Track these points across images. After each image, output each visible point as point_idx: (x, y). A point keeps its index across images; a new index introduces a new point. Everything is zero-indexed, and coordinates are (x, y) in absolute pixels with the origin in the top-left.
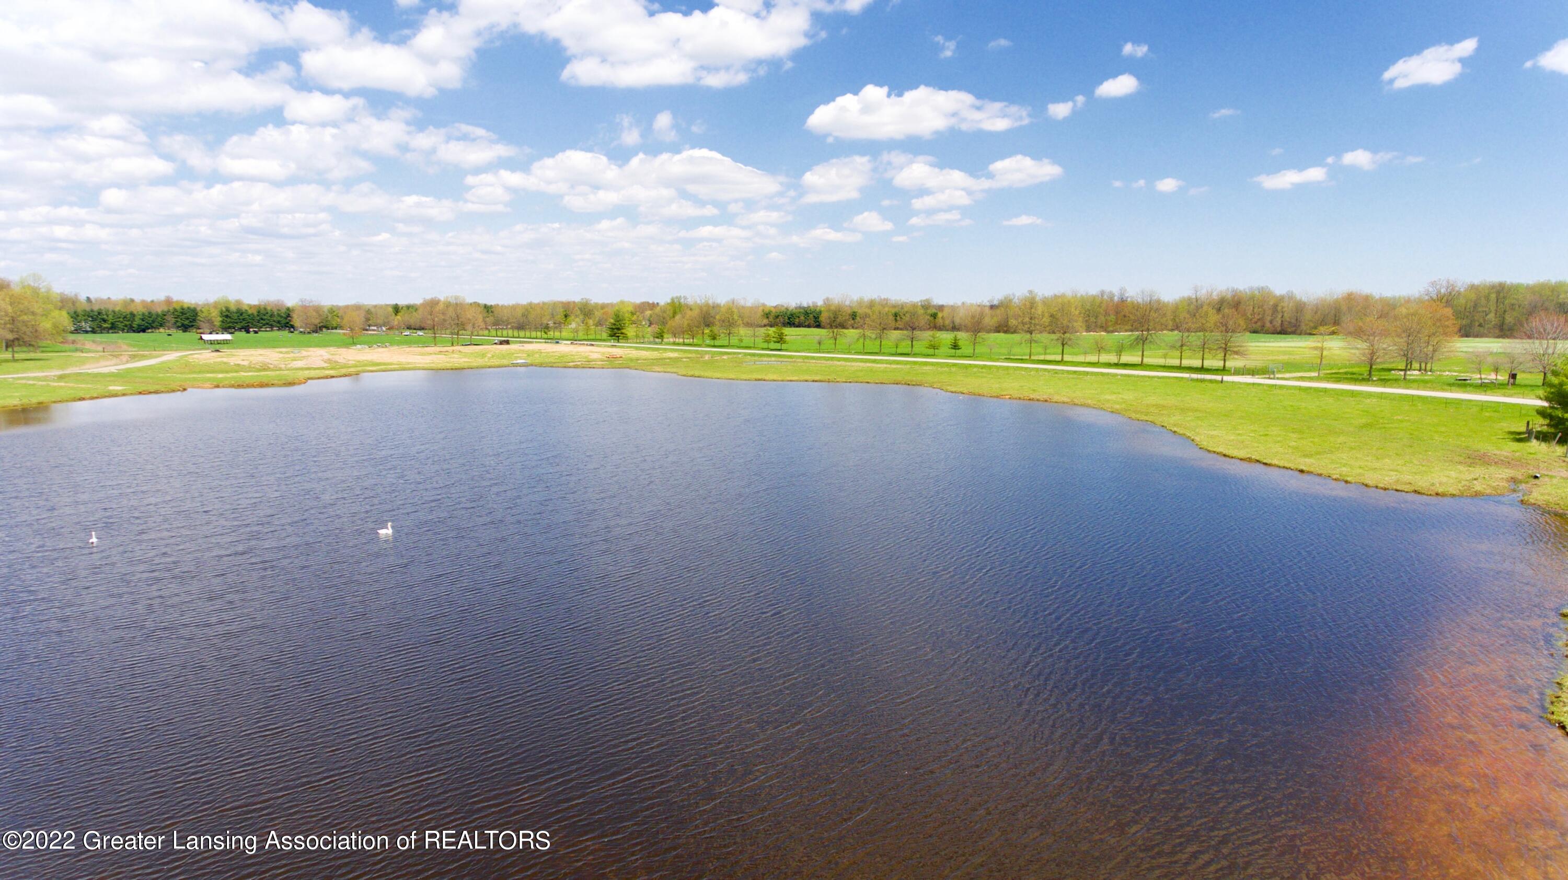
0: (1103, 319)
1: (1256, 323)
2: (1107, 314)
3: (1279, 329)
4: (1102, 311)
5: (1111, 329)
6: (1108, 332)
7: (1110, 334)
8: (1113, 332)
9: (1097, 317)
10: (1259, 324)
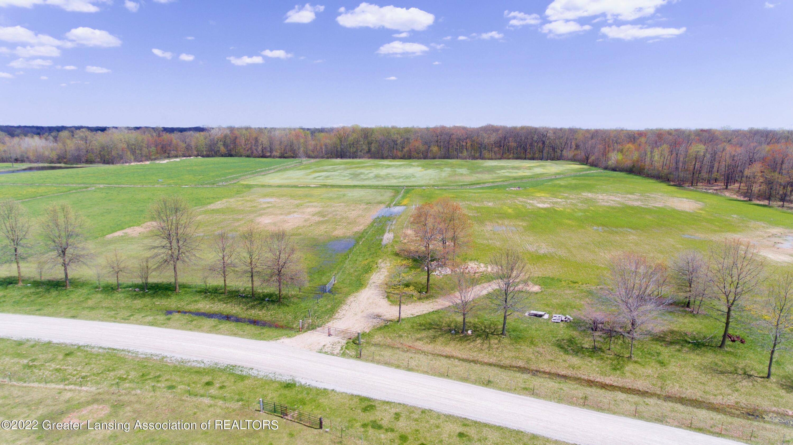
0: (146, 150)
1: (248, 150)
2: (148, 146)
3: (261, 155)
4: (144, 145)
5: (153, 157)
6: (152, 160)
7: (153, 162)
8: (155, 159)
9: (141, 150)
10: (250, 151)
